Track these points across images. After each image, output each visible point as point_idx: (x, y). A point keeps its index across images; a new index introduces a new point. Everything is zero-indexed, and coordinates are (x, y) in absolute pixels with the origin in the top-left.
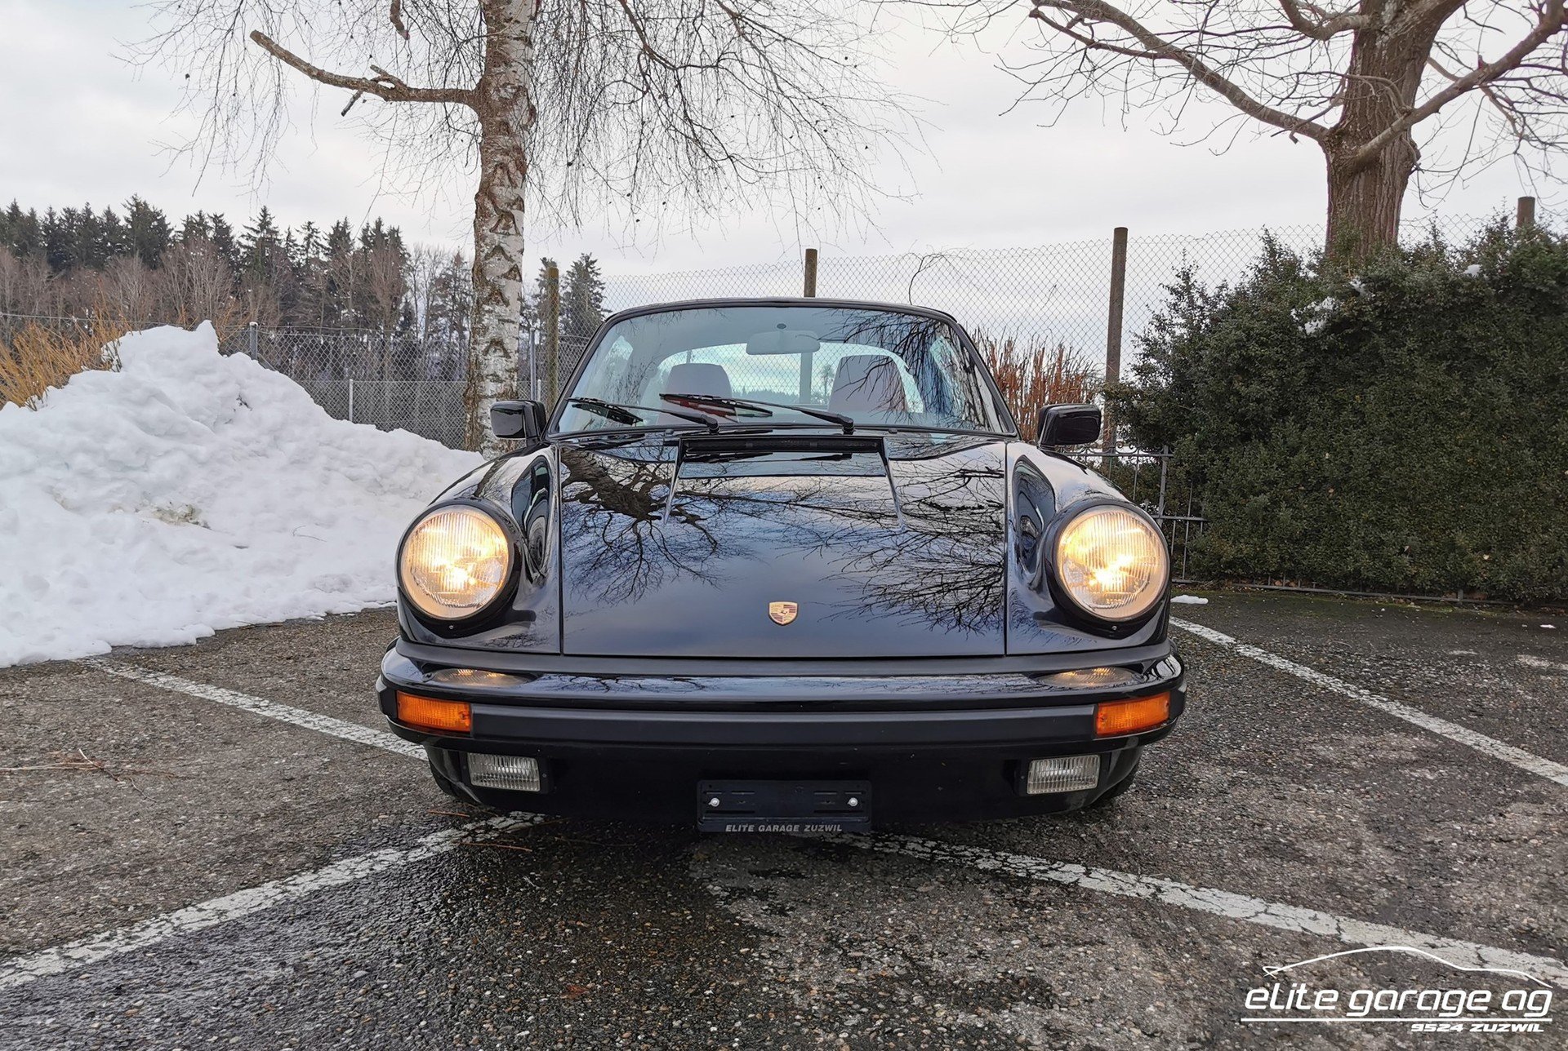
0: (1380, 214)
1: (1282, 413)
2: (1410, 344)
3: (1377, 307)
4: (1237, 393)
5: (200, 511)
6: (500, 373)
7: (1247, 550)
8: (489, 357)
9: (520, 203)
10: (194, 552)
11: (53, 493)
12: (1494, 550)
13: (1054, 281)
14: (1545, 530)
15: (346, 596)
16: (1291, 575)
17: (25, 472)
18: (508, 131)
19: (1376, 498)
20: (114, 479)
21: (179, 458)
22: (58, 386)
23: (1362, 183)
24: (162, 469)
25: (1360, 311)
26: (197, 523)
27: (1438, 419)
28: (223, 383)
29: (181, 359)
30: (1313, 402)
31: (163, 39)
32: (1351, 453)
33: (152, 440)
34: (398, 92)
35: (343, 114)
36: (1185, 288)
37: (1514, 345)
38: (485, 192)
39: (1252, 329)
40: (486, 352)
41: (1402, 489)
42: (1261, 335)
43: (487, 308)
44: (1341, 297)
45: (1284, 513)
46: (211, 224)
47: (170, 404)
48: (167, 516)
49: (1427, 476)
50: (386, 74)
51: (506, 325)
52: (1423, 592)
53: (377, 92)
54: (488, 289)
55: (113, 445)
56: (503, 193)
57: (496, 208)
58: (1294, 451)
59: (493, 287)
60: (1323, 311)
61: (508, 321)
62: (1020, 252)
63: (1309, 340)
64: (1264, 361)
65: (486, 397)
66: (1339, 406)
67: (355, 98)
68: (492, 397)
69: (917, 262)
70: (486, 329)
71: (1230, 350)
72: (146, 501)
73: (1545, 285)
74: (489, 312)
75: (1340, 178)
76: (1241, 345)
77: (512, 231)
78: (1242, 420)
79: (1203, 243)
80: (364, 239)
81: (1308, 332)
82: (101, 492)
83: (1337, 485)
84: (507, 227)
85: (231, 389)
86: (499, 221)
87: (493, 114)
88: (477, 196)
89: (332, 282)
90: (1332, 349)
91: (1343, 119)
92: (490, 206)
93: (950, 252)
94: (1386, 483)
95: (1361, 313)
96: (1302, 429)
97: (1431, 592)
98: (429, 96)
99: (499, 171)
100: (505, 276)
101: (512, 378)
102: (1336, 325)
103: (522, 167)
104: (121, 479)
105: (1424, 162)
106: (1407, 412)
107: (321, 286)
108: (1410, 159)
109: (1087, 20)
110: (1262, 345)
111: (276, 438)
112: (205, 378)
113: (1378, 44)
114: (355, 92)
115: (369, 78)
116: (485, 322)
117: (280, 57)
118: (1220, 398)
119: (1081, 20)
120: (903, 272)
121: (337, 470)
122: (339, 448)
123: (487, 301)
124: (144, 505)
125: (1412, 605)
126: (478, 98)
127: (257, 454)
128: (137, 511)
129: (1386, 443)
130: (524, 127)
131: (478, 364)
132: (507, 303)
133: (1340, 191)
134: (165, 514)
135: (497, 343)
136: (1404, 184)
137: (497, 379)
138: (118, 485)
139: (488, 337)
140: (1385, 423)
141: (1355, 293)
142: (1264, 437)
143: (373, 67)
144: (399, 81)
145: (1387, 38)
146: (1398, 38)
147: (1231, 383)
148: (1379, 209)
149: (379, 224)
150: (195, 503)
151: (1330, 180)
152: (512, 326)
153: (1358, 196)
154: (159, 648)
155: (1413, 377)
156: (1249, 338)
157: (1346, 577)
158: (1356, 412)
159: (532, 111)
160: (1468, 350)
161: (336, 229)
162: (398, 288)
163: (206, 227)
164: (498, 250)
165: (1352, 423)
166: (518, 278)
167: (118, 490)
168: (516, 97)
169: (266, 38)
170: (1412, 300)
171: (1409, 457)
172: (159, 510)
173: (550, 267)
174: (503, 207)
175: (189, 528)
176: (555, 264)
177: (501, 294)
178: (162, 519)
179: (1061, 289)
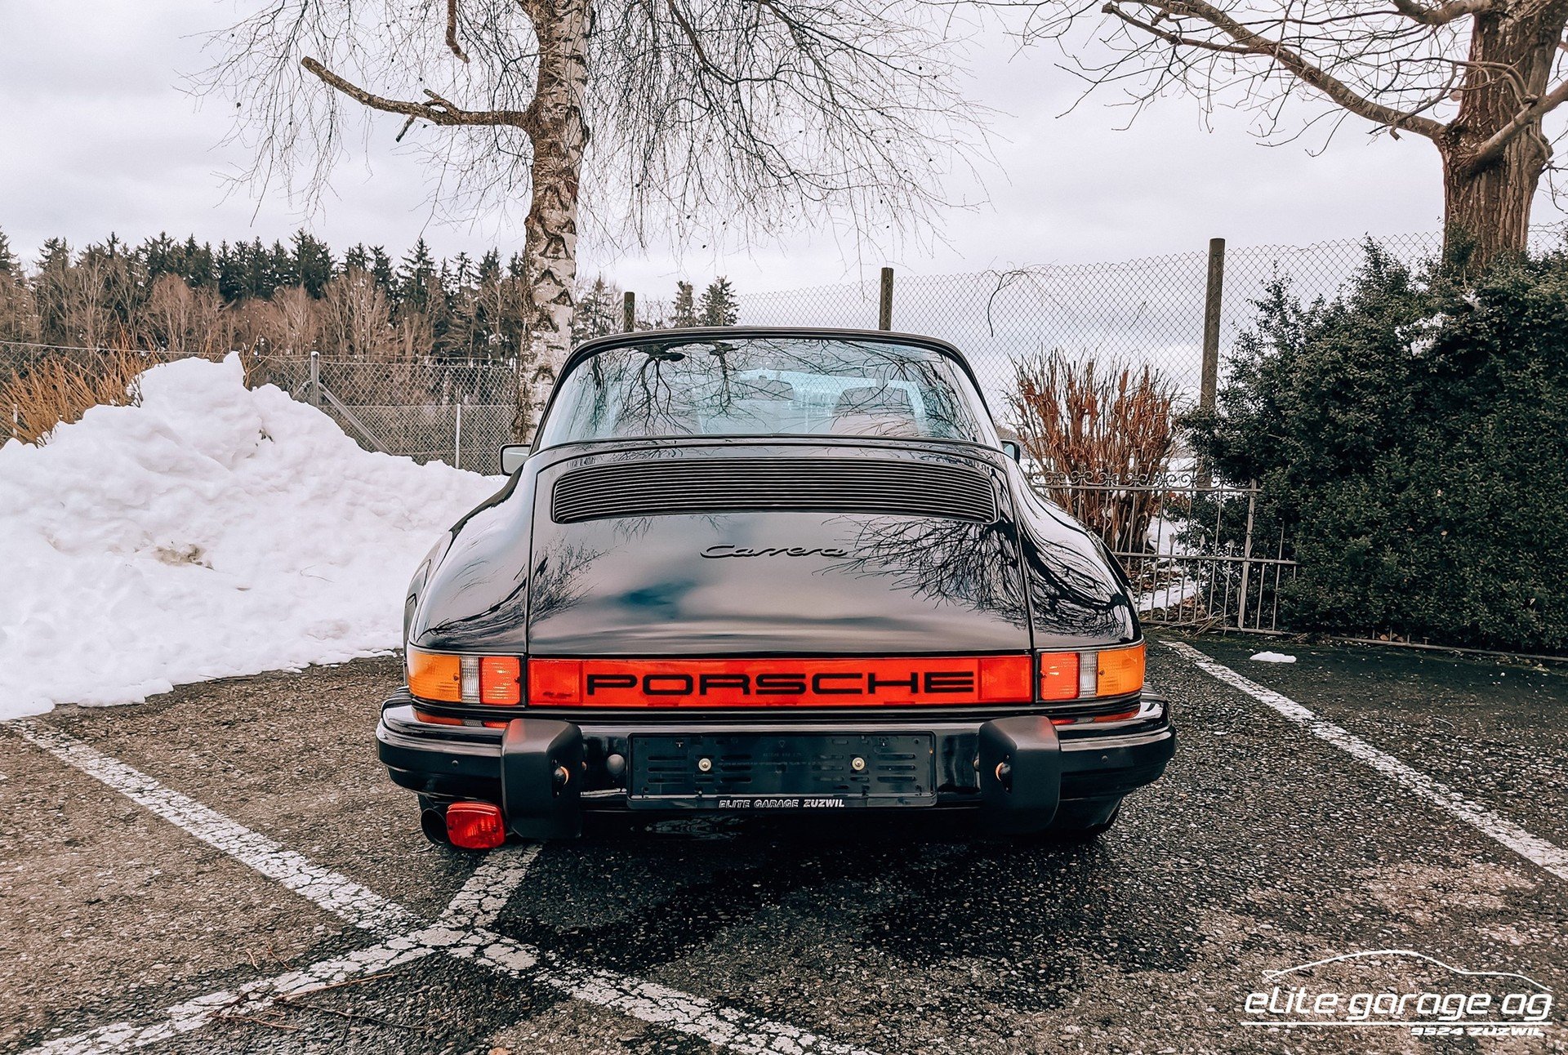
0: (1505, 219)
1: (1386, 444)
2: (1533, 366)
3: (1494, 324)
4: (1332, 421)
5: (204, 551)
7: (1346, 598)
8: (537, 384)
9: (571, 226)
10: (181, 597)
11: (45, 533)
13: (1143, 298)
15: (341, 644)
16: (1400, 630)
17: (18, 511)
18: (560, 154)
19: (1496, 542)
20: (112, 519)
21: (184, 495)
22: (70, 422)
23: (1483, 185)
24: (162, 508)
25: (1474, 328)
26: (200, 564)
28: (245, 415)
29: (201, 392)
30: (1422, 432)
31: (222, 68)
32: (1466, 490)
33: (154, 476)
34: (451, 117)
35: (398, 140)
36: (1276, 303)
38: (536, 215)
39: (1350, 349)
40: (534, 380)
41: (1529, 532)
42: (1360, 355)
43: (535, 334)
44: (1450, 312)
45: (1389, 558)
46: (371, 256)
47: (177, 440)
48: (169, 557)
49: (1556, 518)
50: (438, 97)
51: (555, 350)
52: (1552, 651)
53: (429, 117)
54: (537, 315)
55: (112, 484)
56: (554, 216)
57: (545, 231)
58: (1401, 487)
59: (542, 314)
60: (1432, 328)
61: (556, 348)
62: (1106, 266)
63: (1415, 363)
64: (1364, 385)
66: (1452, 437)
67: (409, 123)
69: (997, 280)
70: (534, 356)
71: (1325, 373)
72: (147, 541)
74: (538, 338)
75: (1458, 179)
76: (1336, 367)
77: (562, 254)
78: (1337, 450)
79: (1308, 253)
81: (1414, 353)
83: (1450, 526)
84: (557, 251)
85: (253, 422)
86: (549, 245)
87: (545, 134)
88: (527, 220)
89: (481, 309)
90: (1444, 371)
91: (1461, 113)
92: (539, 229)
93: (1031, 269)
94: (1507, 526)
95: (1476, 331)
96: (1410, 462)
98: (481, 119)
99: (548, 193)
100: (555, 301)
102: (1447, 343)
103: (573, 189)
104: (118, 518)
105: (1557, 159)
106: (1531, 444)
107: (471, 312)
108: (1541, 155)
109: (1172, 16)
110: (1362, 366)
111: (298, 473)
112: (223, 411)
113: (1501, 28)
114: (408, 117)
115: (420, 103)
116: (534, 349)
117: (331, 83)
118: (1314, 427)
119: (1166, 16)
120: (982, 290)
121: (363, 505)
122: (367, 482)
123: (536, 327)
124: (146, 546)
125: (1540, 668)
126: (530, 120)
127: (278, 489)
128: (137, 551)
129: (1507, 478)
130: (576, 148)
131: (526, 392)
132: (556, 329)
133: (1457, 195)
134: (165, 555)
135: (545, 371)
136: (1534, 184)
138: (115, 524)
139: (537, 364)
140: (1506, 456)
141: (1469, 308)
142: (1366, 471)
143: (428, 91)
144: (450, 105)
145: (1511, 21)
146: (1525, 20)
147: (1325, 410)
148: (1503, 213)
150: (198, 543)
151: (1448, 182)
152: (562, 352)
153: (1479, 199)
154: (102, 708)
155: (1539, 403)
156: (1346, 359)
157: (1463, 631)
158: (1471, 443)
159: (586, 132)
161: (487, 259)
163: (366, 259)
164: (548, 274)
165: (1467, 455)
166: (568, 303)
167: (116, 530)
168: (568, 116)
169: (317, 64)
170: (1535, 316)
171: (1535, 495)
172: (160, 550)
173: (686, 289)
174: (553, 230)
175: (192, 568)
176: (690, 287)
177: (550, 320)
178: (162, 559)
179: (1151, 306)
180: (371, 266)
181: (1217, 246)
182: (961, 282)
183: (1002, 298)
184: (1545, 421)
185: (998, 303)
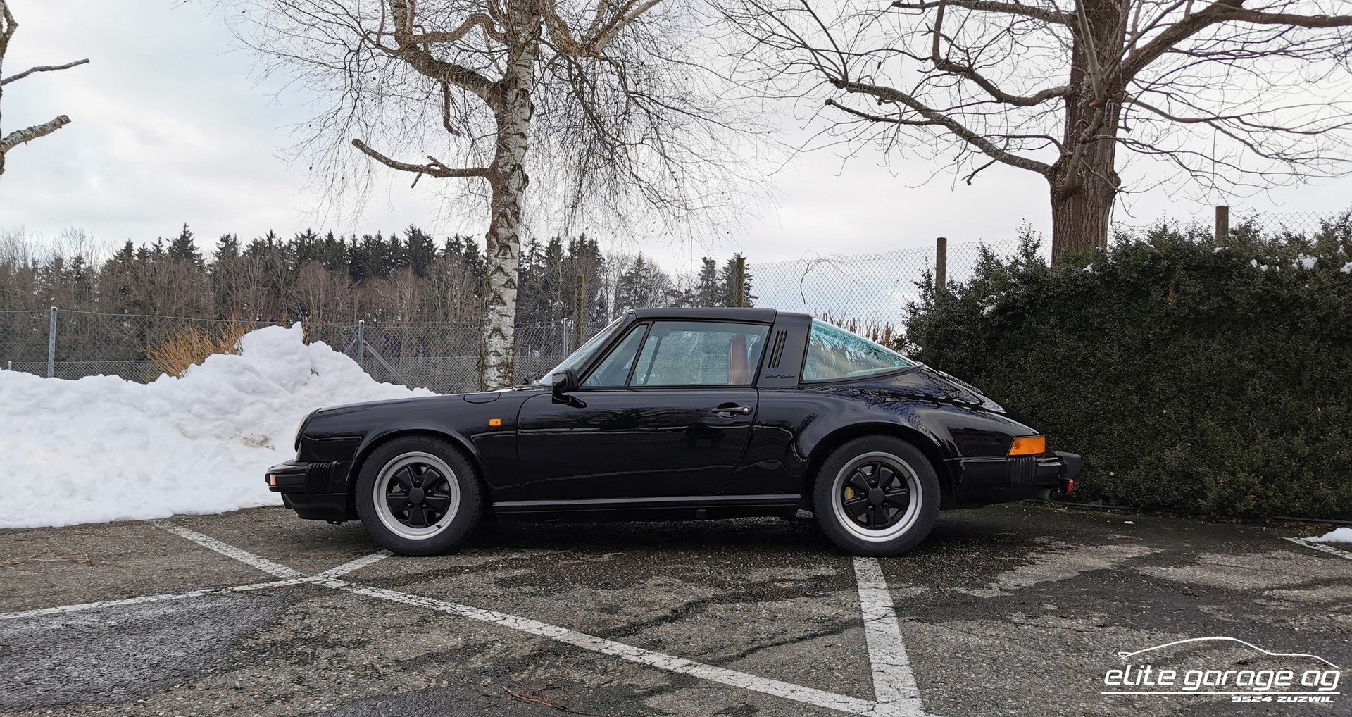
0: (1086, 225)
2: (1052, 321)
5: (271, 439)
6: (499, 350)
8: (492, 339)
9: (515, 238)
11: (179, 427)
12: (1117, 469)
14: (1150, 454)
17: (164, 415)
18: (508, 193)
20: (217, 420)
21: (260, 406)
22: (199, 364)
23: (1072, 204)
24: (247, 414)
26: (268, 447)
27: (1076, 375)
28: (301, 360)
29: (276, 346)
30: (995, 362)
31: (304, 144)
32: (1019, 399)
33: (243, 395)
34: (444, 172)
35: (412, 187)
36: (928, 283)
37: (1121, 320)
38: (493, 232)
40: (490, 336)
41: (1054, 424)
43: (491, 307)
46: (464, 243)
47: (258, 375)
48: (250, 443)
50: (435, 161)
51: (504, 318)
52: (1070, 499)
53: (429, 173)
54: (492, 295)
55: (218, 399)
56: (502, 232)
57: (498, 242)
59: (495, 294)
61: (505, 315)
62: (874, 256)
63: (984, 319)
64: (961, 334)
65: (490, 366)
66: (1011, 365)
67: (418, 177)
68: (494, 366)
69: (806, 266)
70: (490, 321)
72: (237, 433)
73: (1131, 277)
74: (493, 310)
77: (509, 256)
80: (571, 250)
81: (985, 314)
82: (208, 427)
84: (505, 254)
85: (306, 364)
86: (500, 250)
87: (500, 182)
88: (487, 235)
89: (546, 282)
90: (1001, 325)
91: (1060, 158)
92: (494, 241)
93: (832, 257)
97: (1081, 500)
98: (461, 173)
99: (501, 218)
100: (503, 286)
101: (508, 353)
102: (1001, 310)
103: (516, 215)
104: (223, 419)
105: (1125, 186)
106: (1054, 368)
107: (539, 285)
110: (959, 323)
111: (332, 394)
112: (289, 358)
113: (1079, 105)
114: (417, 173)
115: (425, 165)
116: (490, 316)
117: (369, 154)
120: (797, 273)
123: (491, 303)
124: (237, 435)
125: (1066, 510)
126: (490, 173)
128: (231, 438)
130: (519, 189)
131: (485, 344)
132: (504, 304)
133: (1057, 210)
134: (248, 441)
135: (497, 330)
136: (1111, 202)
137: (497, 354)
138: (219, 423)
139: (492, 326)
140: (1040, 377)
143: (429, 157)
144: (443, 165)
145: (1084, 100)
149: (582, 238)
150: (267, 434)
152: (508, 318)
153: (1069, 213)
154: (196, 516)
158: (1022, 370)
159: (526, 179)
160: (1092, 324)
161: (551, 243)
162: (596, 284)
163: (460, 246)
164: (499, 269)
165: (1020, 377)
166: (513, 287)
167: (219, 426)
168: (513, 170)
169: (361, 143)
170: (1049, 290)
171: (1058, 402)
172: (245, 439)
173: (709, 264)
174: (503, 240)
175: (263, 449)
176: (713, 262)
177: (500, 298)
178: (246, 444)
179: (901, 283)
180: (463, 251)
181: (942, 243)
182: (785, 267)
183: (810, 278)
184: (1060, 355)
185: (808, 281)
